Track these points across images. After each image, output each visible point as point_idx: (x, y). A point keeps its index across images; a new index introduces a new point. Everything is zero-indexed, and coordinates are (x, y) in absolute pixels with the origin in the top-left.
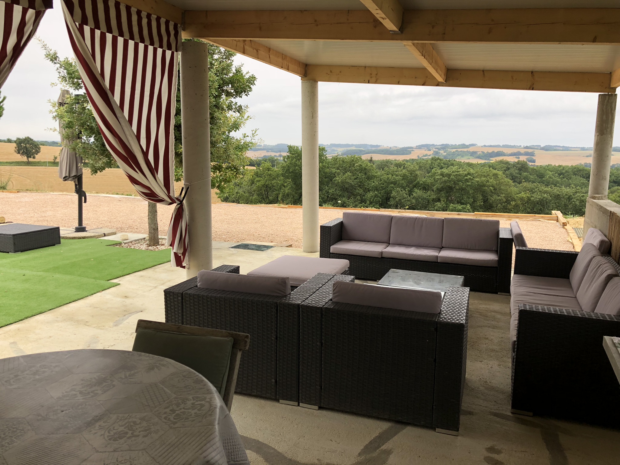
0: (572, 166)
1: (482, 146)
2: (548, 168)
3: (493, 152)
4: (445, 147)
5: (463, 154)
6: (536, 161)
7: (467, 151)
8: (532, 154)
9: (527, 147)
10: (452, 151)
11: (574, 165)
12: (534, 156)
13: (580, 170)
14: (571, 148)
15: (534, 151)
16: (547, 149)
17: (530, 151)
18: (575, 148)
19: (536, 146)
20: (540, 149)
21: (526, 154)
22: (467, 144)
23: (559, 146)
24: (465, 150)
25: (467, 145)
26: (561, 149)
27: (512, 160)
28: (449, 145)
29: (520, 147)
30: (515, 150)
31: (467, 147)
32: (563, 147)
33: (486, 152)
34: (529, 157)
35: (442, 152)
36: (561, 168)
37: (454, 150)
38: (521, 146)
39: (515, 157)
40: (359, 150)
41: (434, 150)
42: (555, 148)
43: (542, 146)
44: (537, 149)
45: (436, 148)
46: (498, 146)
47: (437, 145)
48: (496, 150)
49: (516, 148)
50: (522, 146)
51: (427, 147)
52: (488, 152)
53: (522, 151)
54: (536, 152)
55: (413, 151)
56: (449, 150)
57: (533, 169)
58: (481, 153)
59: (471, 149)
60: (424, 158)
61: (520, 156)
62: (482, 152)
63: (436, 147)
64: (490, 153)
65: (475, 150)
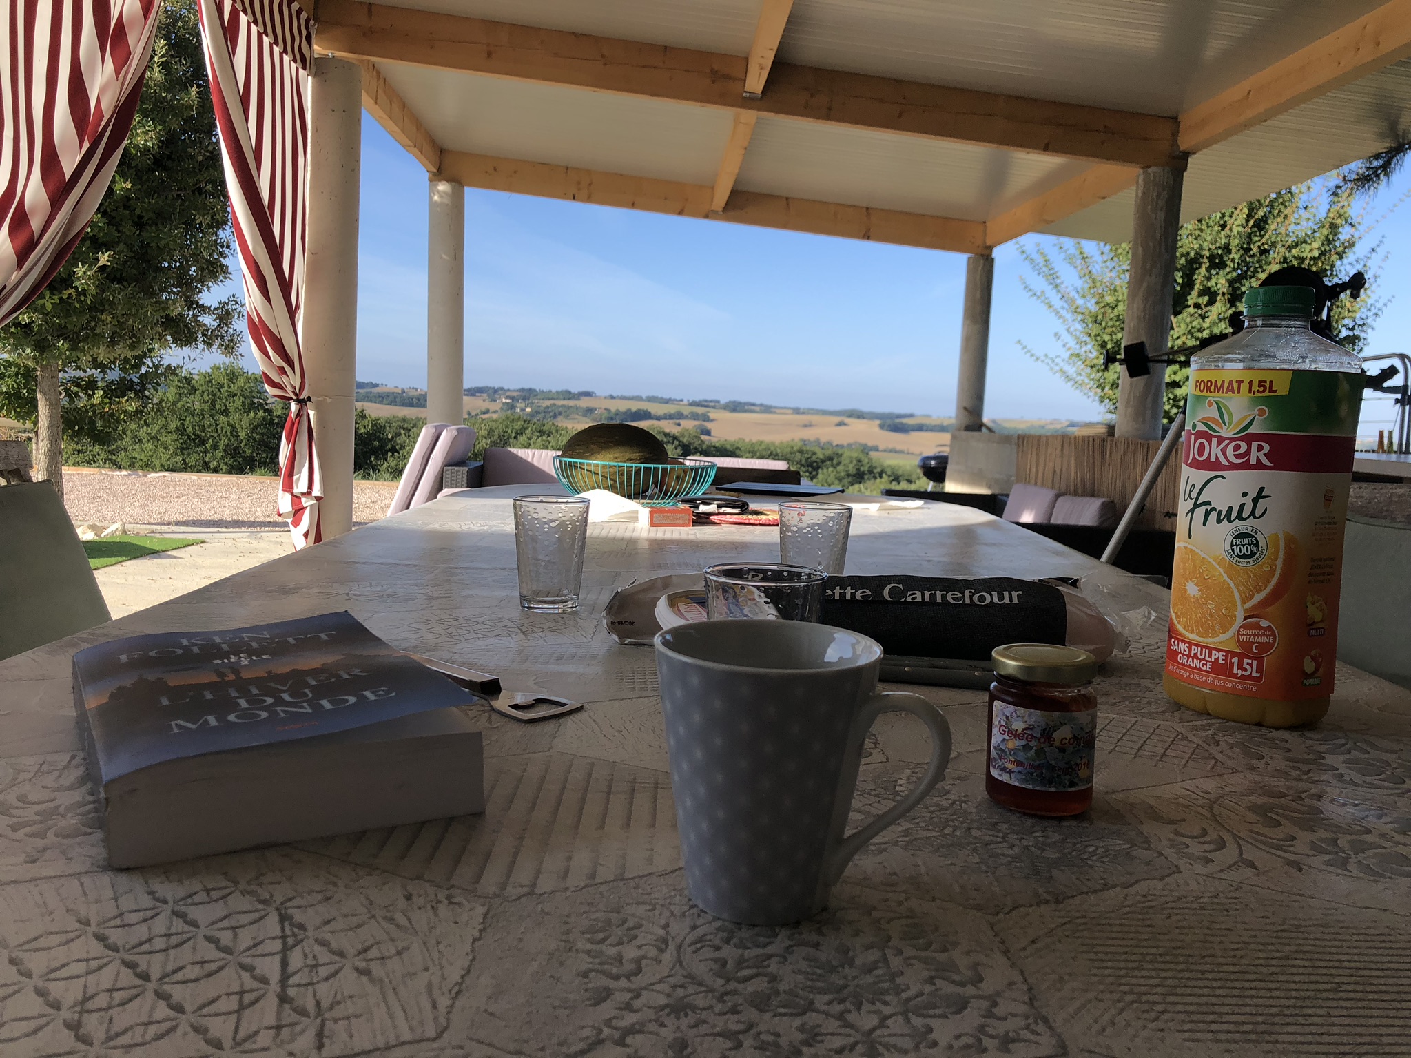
1: (605, 398)
3: (629, 410)
4: (527, 394)
5: (566, 412)
8: (705, 418)
9: (693, 404)
10: (544, 405)
12: (708, 421)
14: (776, 408)
15: (708, 411)
16: (735, 407)
17: (700, 410)
19: (712, 401)
20: (720, 408)
21: (694, 417)
22: (575, 390)
23: (754, 405)
24: (571, 403)
28: (535, 390)
29: (681, 403)
30: (671, 409)
31: (575, 396)
32: (761, 405)
33: (614, 410)
34: (699, 423)
35: (521, 405)
37: (548, 403)
38: (682, 400)
39: (672, 422)
41: (504, 400)
43: (723, 402)
44: (714, 407)
45: (508, 397)
46: (638, 398)
47: (509, 390)
48: (634, 406)
49: (672, 404)
50: (685, 401)
52: (618, 410)
53: (686, 410)
54: (713, 413)
56: (536, 401)
58: (604, 412)
59: (584, 403)
60: (484, 416)
61: (682, 422)
62: (606, 409)
63: (508, 394)
64: (622, 412)
65: (591, 405)
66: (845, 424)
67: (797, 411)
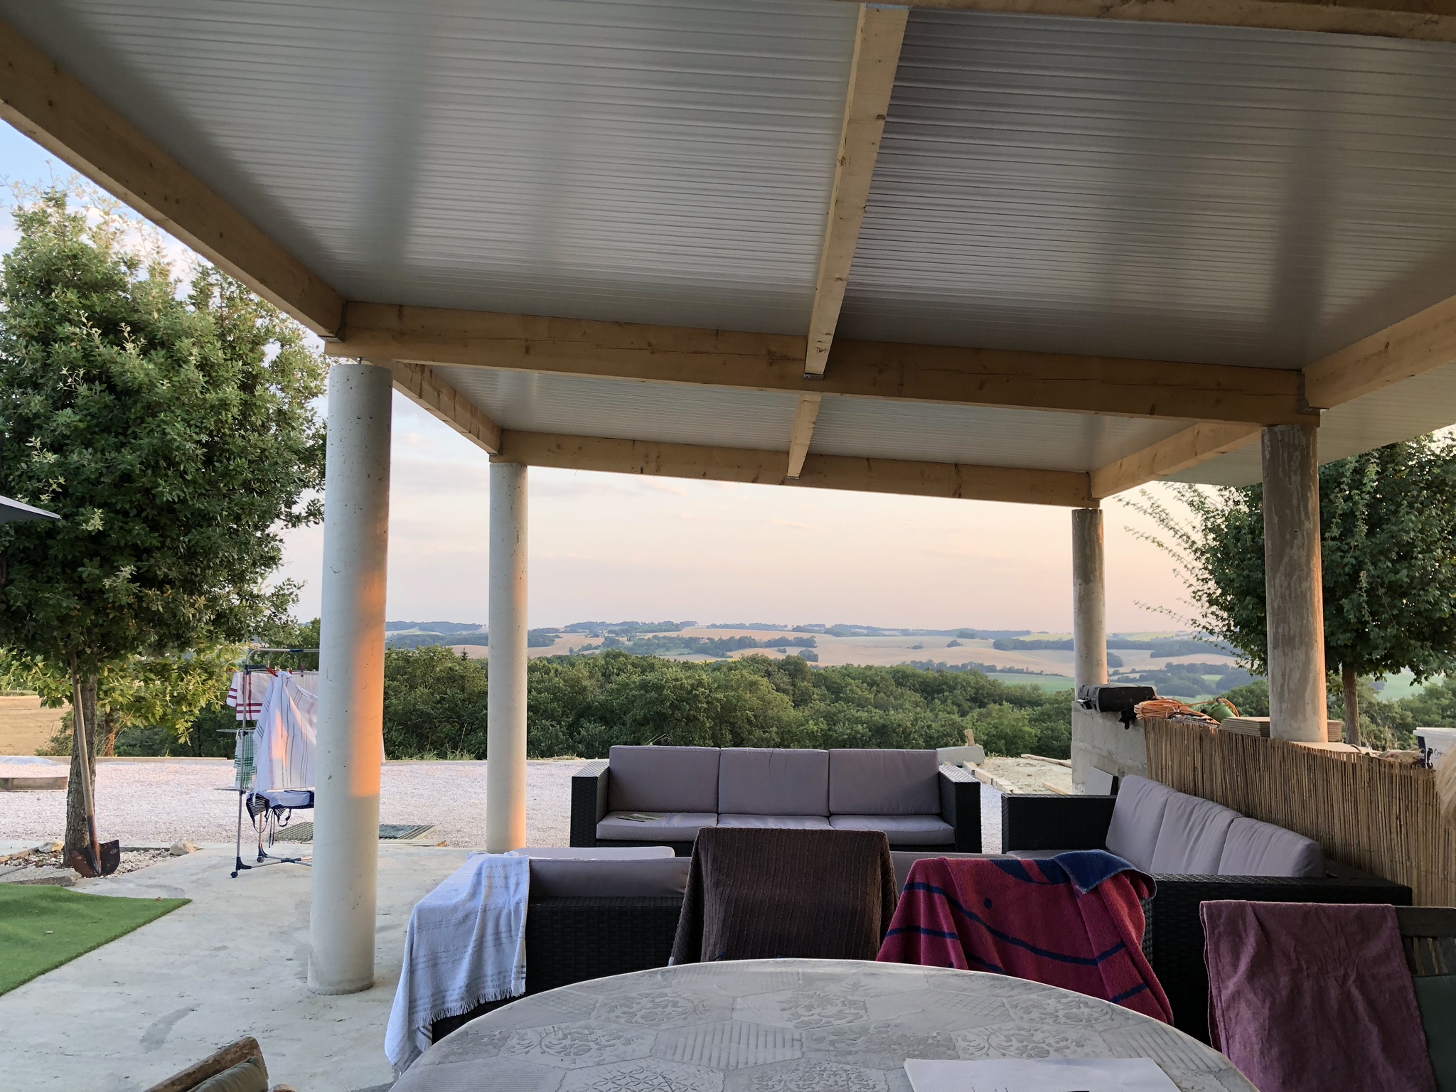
0: (891, 667)
1: (708, 627)
2: (847, 672)
3: (732, 638)
4: (629, 628)
5: (669, 644)
6: (820, 658)
7: (678, 638)
8: (809, 643)
9: (798, 629)
10: (646, 638)
11: (895, 665)
12: (814, 647)
13: (908, 676)
14: (884, 630)
15: (813, 637)
16: (836, 631)
17: (806, 636)
18: (890, 630)
19: (817, 626)
20: (825, 633)
21: (799, 642)
22: (677, 621)
23: (861, 627)
24: (674, 634)
25: (677, 625)
26: (865, 631)
27: (773, 655)
28: (637, 623)
29: (786, 629)
30: (776, 635)
31: (677, 627)
32: (868, 628)
33: (716, 639)
34: (804, 649)
35: (624, 639)
36: (873, 672)
37: (650, 635)
38: (786, 626)
39: (776, 649)
40: (431, 636)
41: (606, 635)
42: (853, 630)
43: (828, 626)
44: (819, 632)
45: (610, 632)
46: (741, 626)
47: (611, 625)
48: (737, 634)
49: (776, 630)
50: (790, 627)
51: (590, 628)
52: (720, 639)
53: (791, 636)
54: (819, 638)
55: (558, 637)
56: (638, 634)
57: (818, 675)
58: (707, 641)
59: (686, 633)
60: (585, 653)
61: (787, 648)
62: (708, 639)
63: (610, 628)
64: (725, 641)
65: (694, 635)
66: (959, 645)
67: (905, 632)
